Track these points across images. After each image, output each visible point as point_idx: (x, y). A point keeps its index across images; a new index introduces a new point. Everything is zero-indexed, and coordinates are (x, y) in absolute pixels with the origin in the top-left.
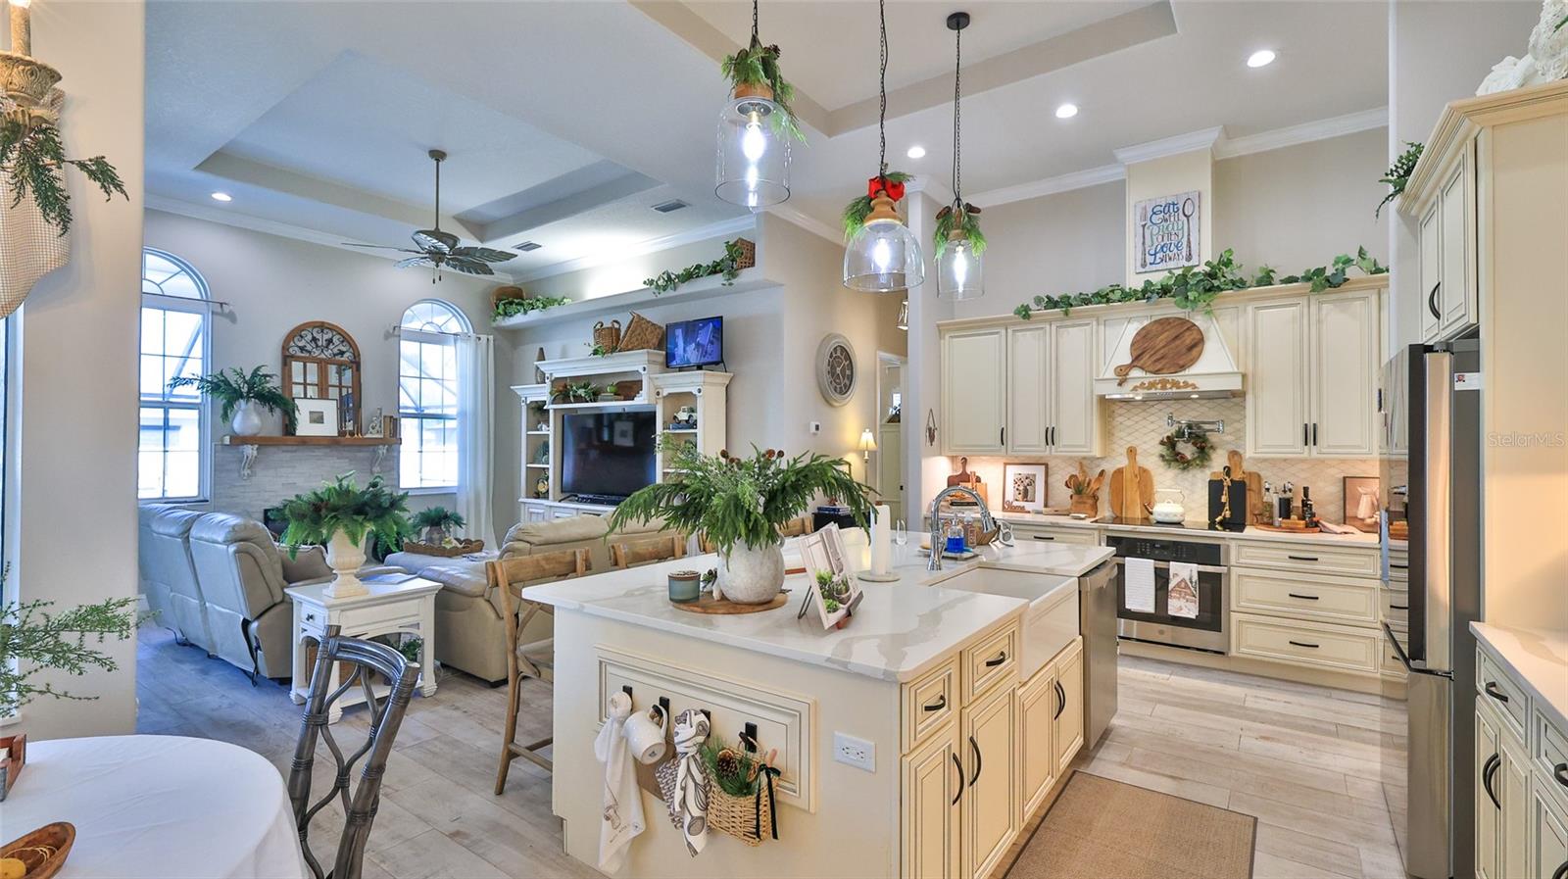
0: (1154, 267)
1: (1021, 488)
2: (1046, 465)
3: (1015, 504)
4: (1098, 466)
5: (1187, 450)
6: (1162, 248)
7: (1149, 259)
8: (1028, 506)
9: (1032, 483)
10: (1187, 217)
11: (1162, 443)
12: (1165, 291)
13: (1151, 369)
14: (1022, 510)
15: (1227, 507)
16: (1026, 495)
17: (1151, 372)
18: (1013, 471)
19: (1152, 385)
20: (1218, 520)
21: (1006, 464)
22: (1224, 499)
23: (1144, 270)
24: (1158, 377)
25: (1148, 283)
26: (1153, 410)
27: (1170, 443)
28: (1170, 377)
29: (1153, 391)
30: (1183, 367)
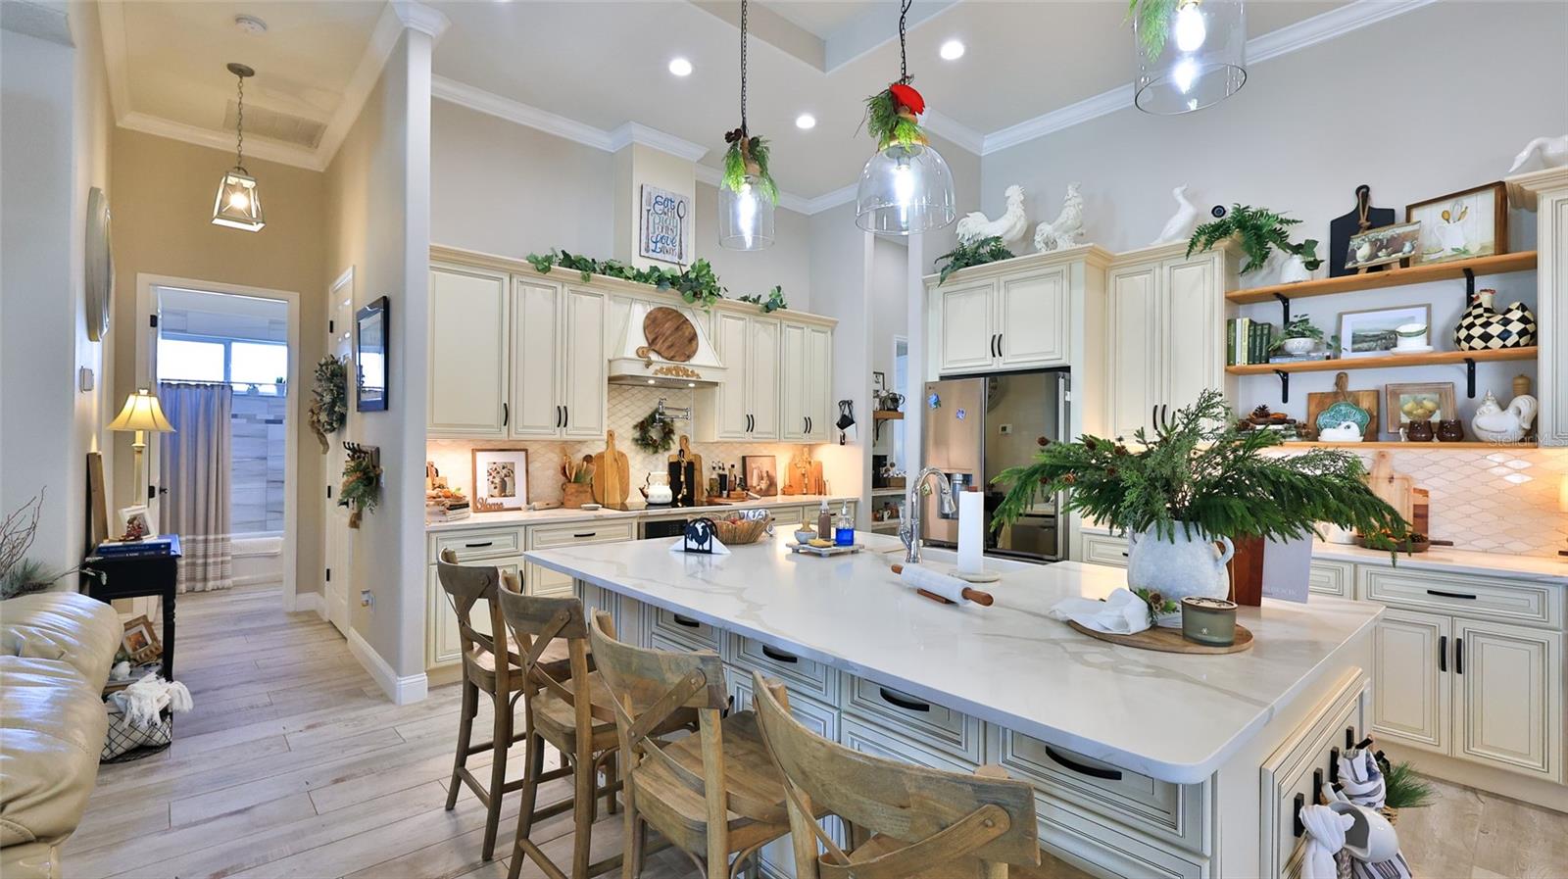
0: (654, 255)
1: (497, 480)
2: (526, 450)
3: (491, 501)
4: (579, 451)
5: (654, 434)
6: (661, 238)
7: (652, 246)
8: (507, 502)
9: (510, 473)
10: (681, 218)
11: (635, 427)
12: (674, 281)
13: (666, 355)
14: (499, 508)
15: (684, 486)
16: (503, 489)
17: (666, 358)
18: (485, 460)
19: (669, 370)
20: (680, 496)
21: (474, 451)
22: (682, 478)
23: (647, 255)
24: (672, 364)
25: (654, 269)
26: (626, 395)
27: (643, 427)
28: (682, 365)
29: (669, 377)
30: (689, 357)
